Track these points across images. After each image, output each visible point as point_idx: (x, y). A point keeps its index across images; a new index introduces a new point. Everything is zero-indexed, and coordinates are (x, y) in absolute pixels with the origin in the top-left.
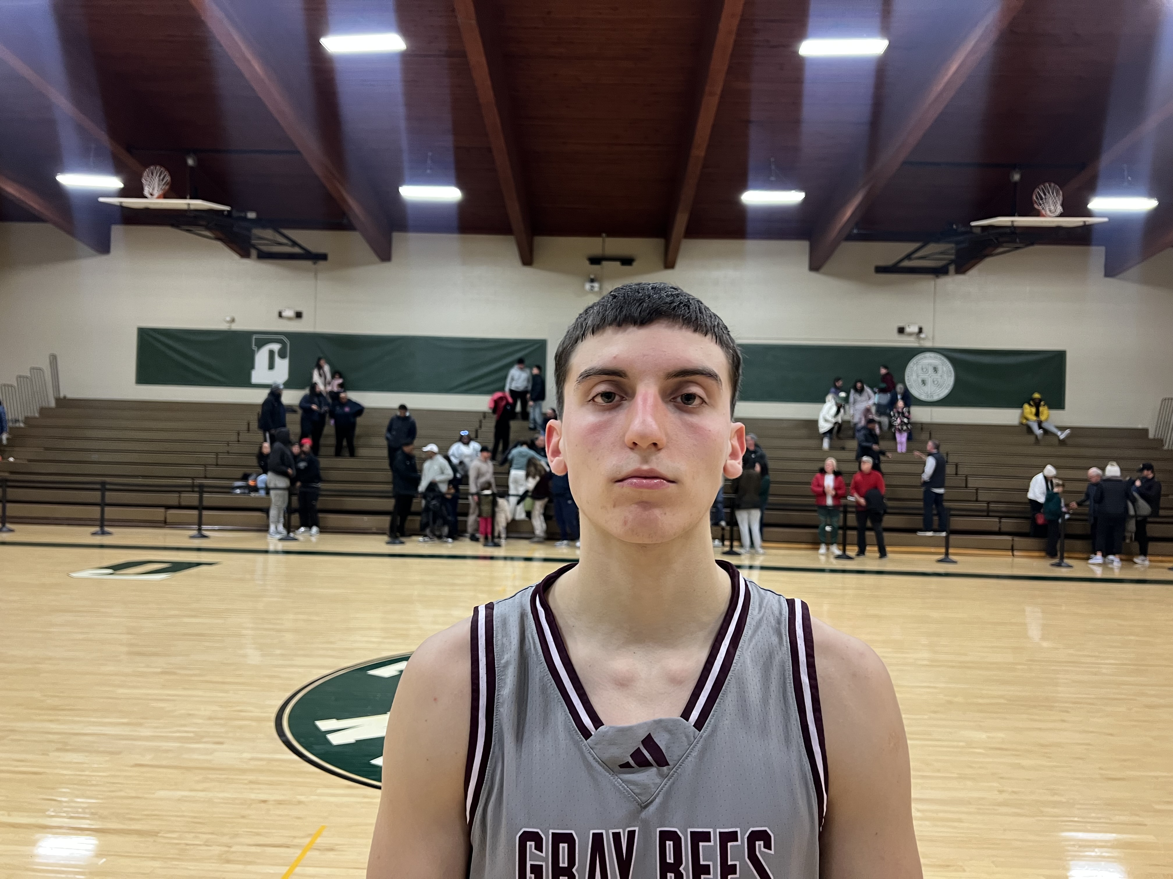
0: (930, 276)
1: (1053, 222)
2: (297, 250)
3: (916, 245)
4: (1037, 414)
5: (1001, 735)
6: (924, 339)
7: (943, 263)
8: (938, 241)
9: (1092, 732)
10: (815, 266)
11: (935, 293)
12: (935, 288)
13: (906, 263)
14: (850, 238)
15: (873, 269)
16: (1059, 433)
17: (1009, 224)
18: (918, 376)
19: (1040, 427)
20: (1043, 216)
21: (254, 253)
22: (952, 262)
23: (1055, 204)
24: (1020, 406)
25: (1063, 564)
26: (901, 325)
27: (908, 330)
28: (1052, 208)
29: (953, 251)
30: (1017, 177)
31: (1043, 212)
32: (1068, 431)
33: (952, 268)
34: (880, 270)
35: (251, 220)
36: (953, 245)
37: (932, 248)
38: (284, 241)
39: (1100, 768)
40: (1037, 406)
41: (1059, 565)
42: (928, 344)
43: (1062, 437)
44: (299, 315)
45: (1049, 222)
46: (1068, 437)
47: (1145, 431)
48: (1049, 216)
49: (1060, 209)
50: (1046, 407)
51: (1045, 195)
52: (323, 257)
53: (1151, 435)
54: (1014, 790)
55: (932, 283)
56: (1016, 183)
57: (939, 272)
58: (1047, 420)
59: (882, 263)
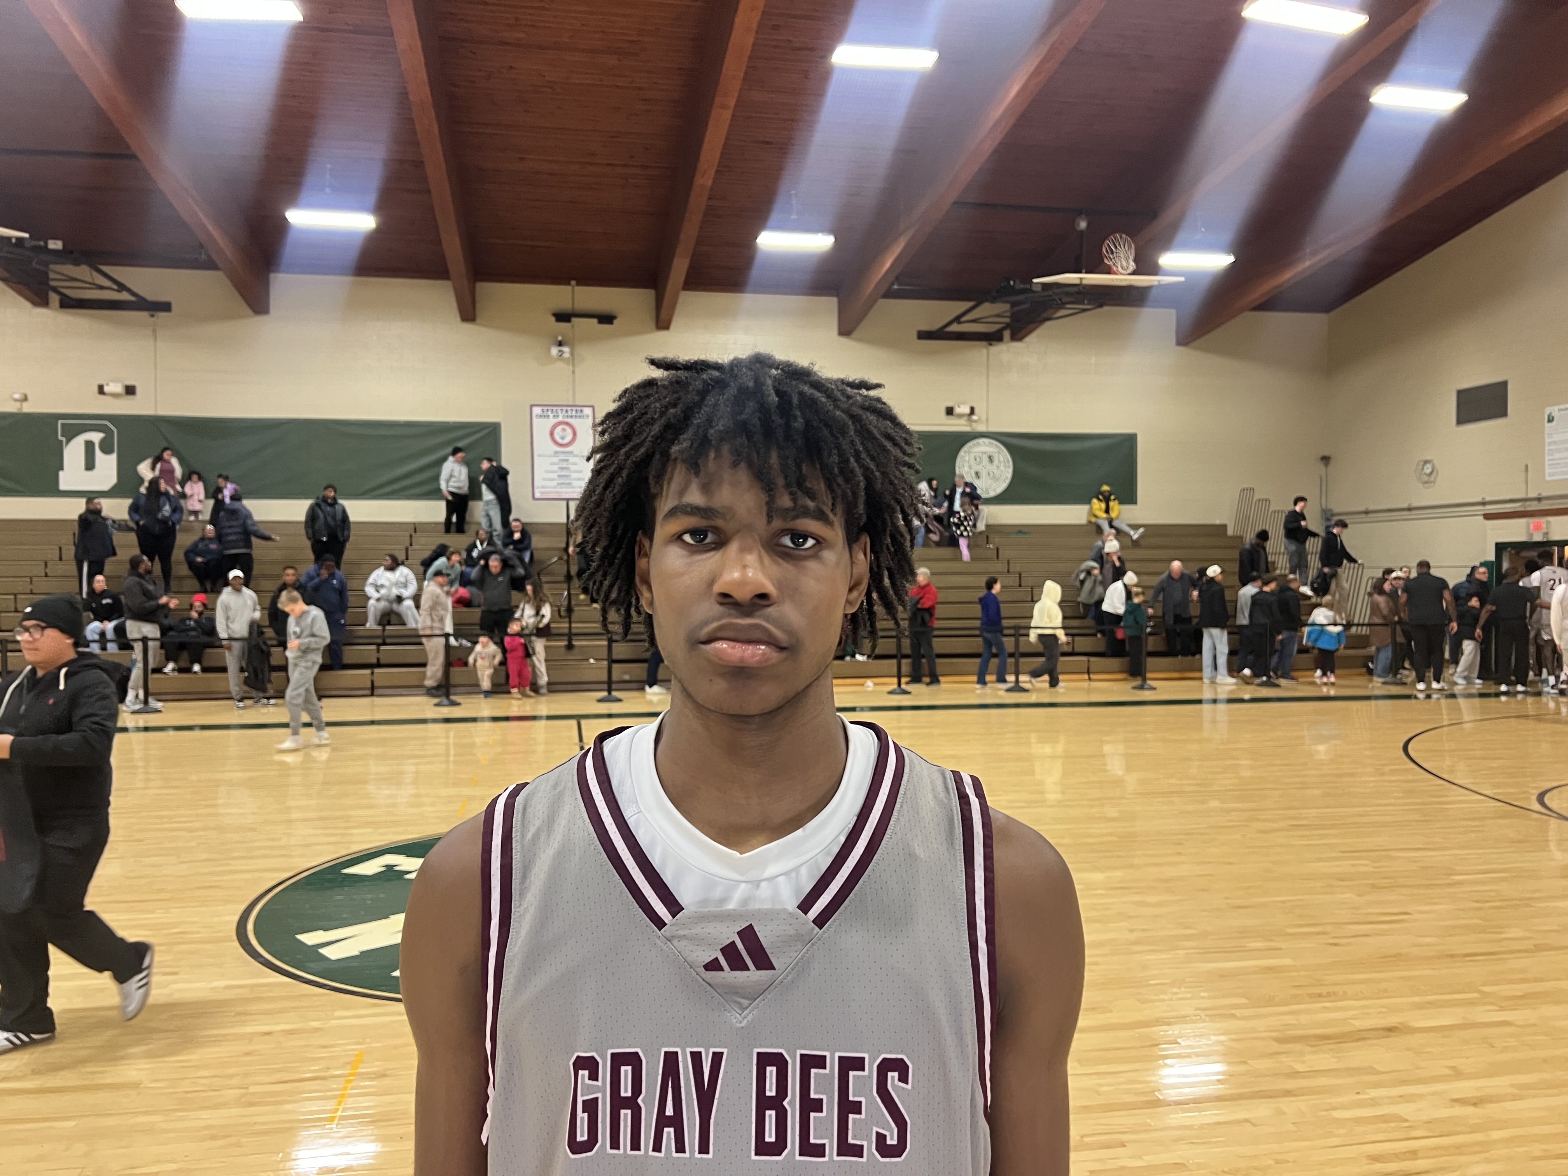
0: (984, 343)
1: (1125, 280)
2: (125, 296)
3: (968, 305)
4: (1107, 511)
5: (1119, 874)
6: (976, 421)
7: (999, 326)
8: (993, 300)
9: (1209, 863)
10: (845, 331)
11: (988, 366)
12: (988, 358)
13: (955, 328)
14: (889, 294)
15: (915, 335)
16: (1132, 533)
17: (1078, 282)
18: (970, 467)
19: (1111, 526)
20: (1115, 273)
21: (54, 298)
22: (1007, 326)
23: (1127, 260)
24: (1089, 502)
25: (1146, 687)
26: (950, 404)
27: (958, 410)
28: (1124, 264)
29: (1008, 314)
30: (1083, 225)
31: (1115, 269)
32: (1141, 530)
33: (1007, 334)
34: (924, 335)
35: (55, 252)
36: (1006, 307)
37: (987, 309)
38: (106, 283)
39: (1226, 898)
40: (1107, 500)
41: (1141, 687)
42: (981, 428)
43: (1135, 537)
44: (130, 390)
45: (1121, 280)
46: (1142, 536)
47: (1224, 527)
48: (1122, 274)
49: (1132, 266)
50: (1117, 502)
51: (1116, 248)
52: (166, 307)
53: (1230, 532)
54: (1144, 927)
55: (984, 351)
56: (1082, 232)
57: (992, 338)
58: (1118, 517)
59: (925, 328)
